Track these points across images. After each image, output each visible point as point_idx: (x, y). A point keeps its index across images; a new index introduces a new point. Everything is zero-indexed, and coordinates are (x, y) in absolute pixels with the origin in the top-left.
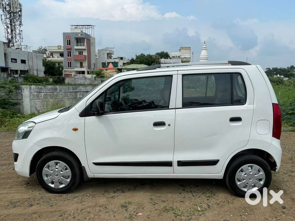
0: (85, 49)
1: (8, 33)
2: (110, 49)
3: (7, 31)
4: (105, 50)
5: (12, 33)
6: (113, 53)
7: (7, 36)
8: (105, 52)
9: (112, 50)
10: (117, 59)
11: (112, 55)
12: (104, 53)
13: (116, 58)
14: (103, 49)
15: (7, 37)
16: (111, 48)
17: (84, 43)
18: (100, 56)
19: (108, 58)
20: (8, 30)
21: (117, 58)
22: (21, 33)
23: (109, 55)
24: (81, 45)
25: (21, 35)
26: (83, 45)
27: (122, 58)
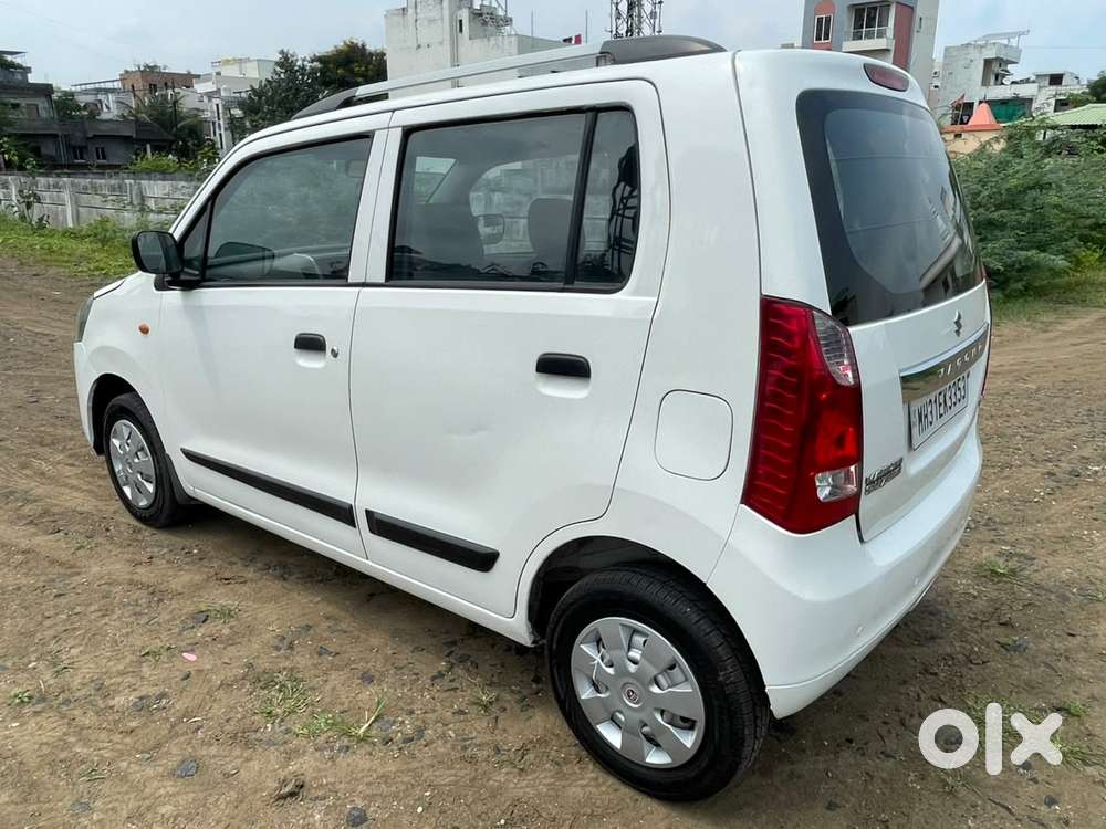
0: (888, 50)
1: (619, 16)
2: (1005, 42)
3: (617, 9)
4: (975, 46)
5: (631, 16)
6: (1019, 58)
7: (614, 29)
8: (973, 54)
9: (1014, 42)
10: (1034, 82)
11: (1009, 67)
12: (972, 61)
13: (1027, 81)
14: (968, 45)
15: (614, 33)
16: (1008, 36)
17: (883, 22)
18: (951, 73)
19: (985, 83)
20: (619, 7)
21: (1033, 78)
22: (657, 10)
23: (995, 69)
24: (869, 36)
25: (657, 21)
26: (881, 35)
27: (1056, 80)
